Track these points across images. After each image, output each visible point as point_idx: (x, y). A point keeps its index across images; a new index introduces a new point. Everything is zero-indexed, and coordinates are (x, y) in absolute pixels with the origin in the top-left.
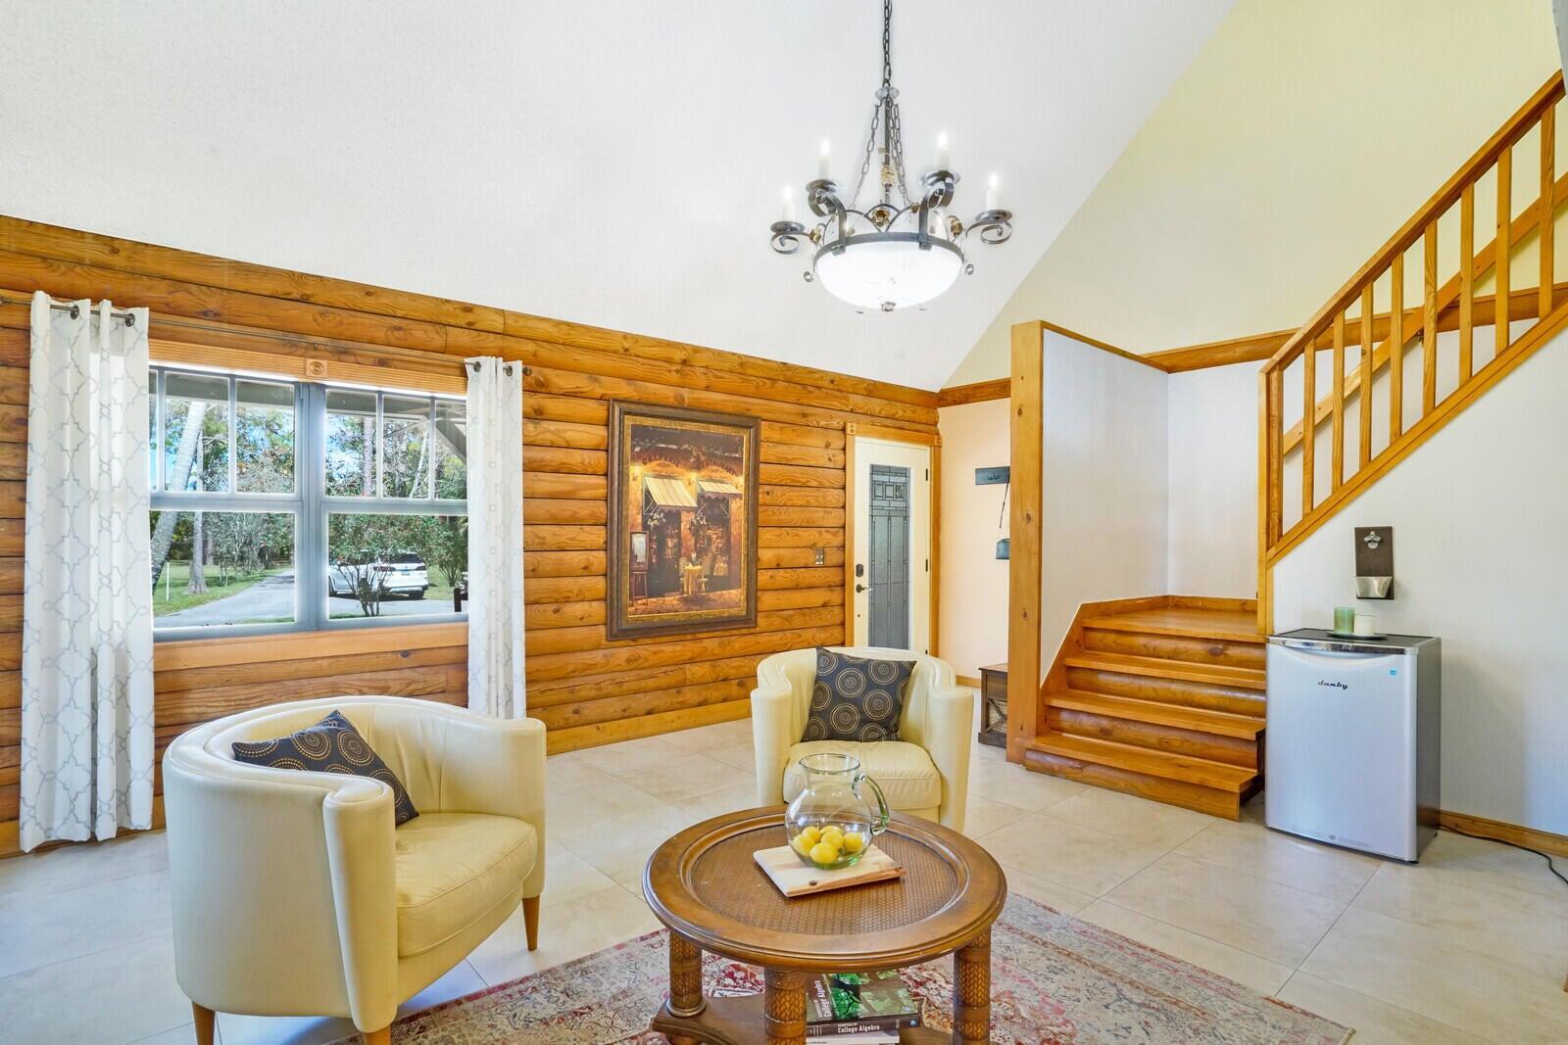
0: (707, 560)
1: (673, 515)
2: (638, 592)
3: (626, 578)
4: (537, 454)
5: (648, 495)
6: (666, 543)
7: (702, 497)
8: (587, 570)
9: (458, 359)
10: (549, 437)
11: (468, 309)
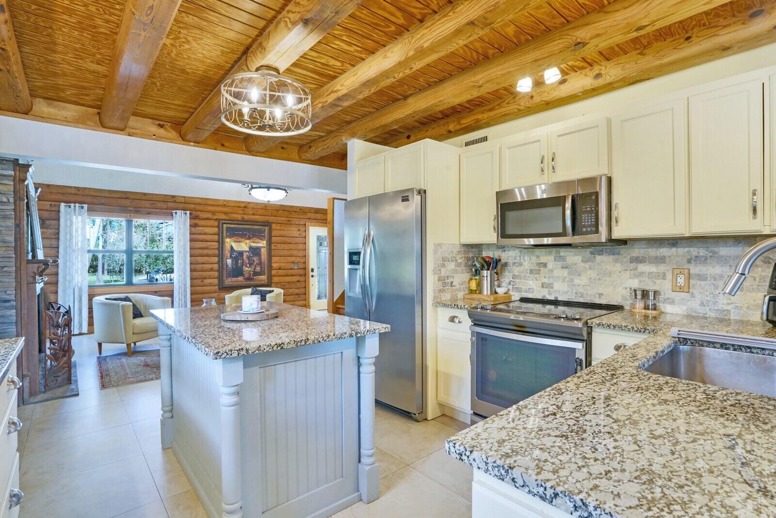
0: (253, 267)
1: (241, 253)
2: (229, 276)
3: (225, 272)
4: (195, 236)
5: (232, 247)
6: (238, 262)
7: (251, 248)
8: (212, 270)
9: (170, 211)
10: (199, 232)
11: (174, 197)
